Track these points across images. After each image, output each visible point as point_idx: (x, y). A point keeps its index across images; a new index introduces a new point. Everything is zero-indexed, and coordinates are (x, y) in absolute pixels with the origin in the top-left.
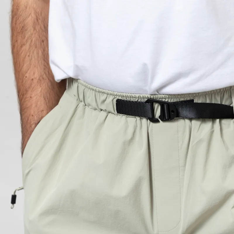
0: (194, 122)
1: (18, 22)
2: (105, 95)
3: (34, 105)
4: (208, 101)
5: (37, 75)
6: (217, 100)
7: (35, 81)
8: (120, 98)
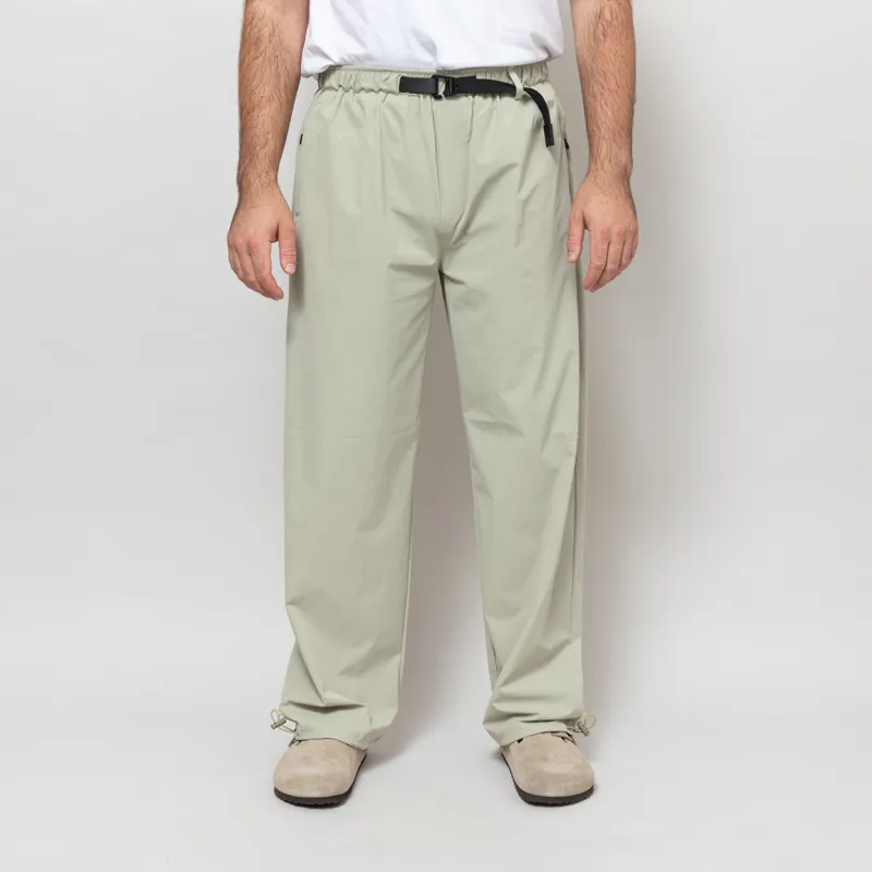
0: (477, 97)
1: (253, 33)
2: (388, 74)
3: (260, 126)
4: (488, 78)
5: (267, 93)
6: (496, 77)
7: (265, 99)
8: (405, 75)
